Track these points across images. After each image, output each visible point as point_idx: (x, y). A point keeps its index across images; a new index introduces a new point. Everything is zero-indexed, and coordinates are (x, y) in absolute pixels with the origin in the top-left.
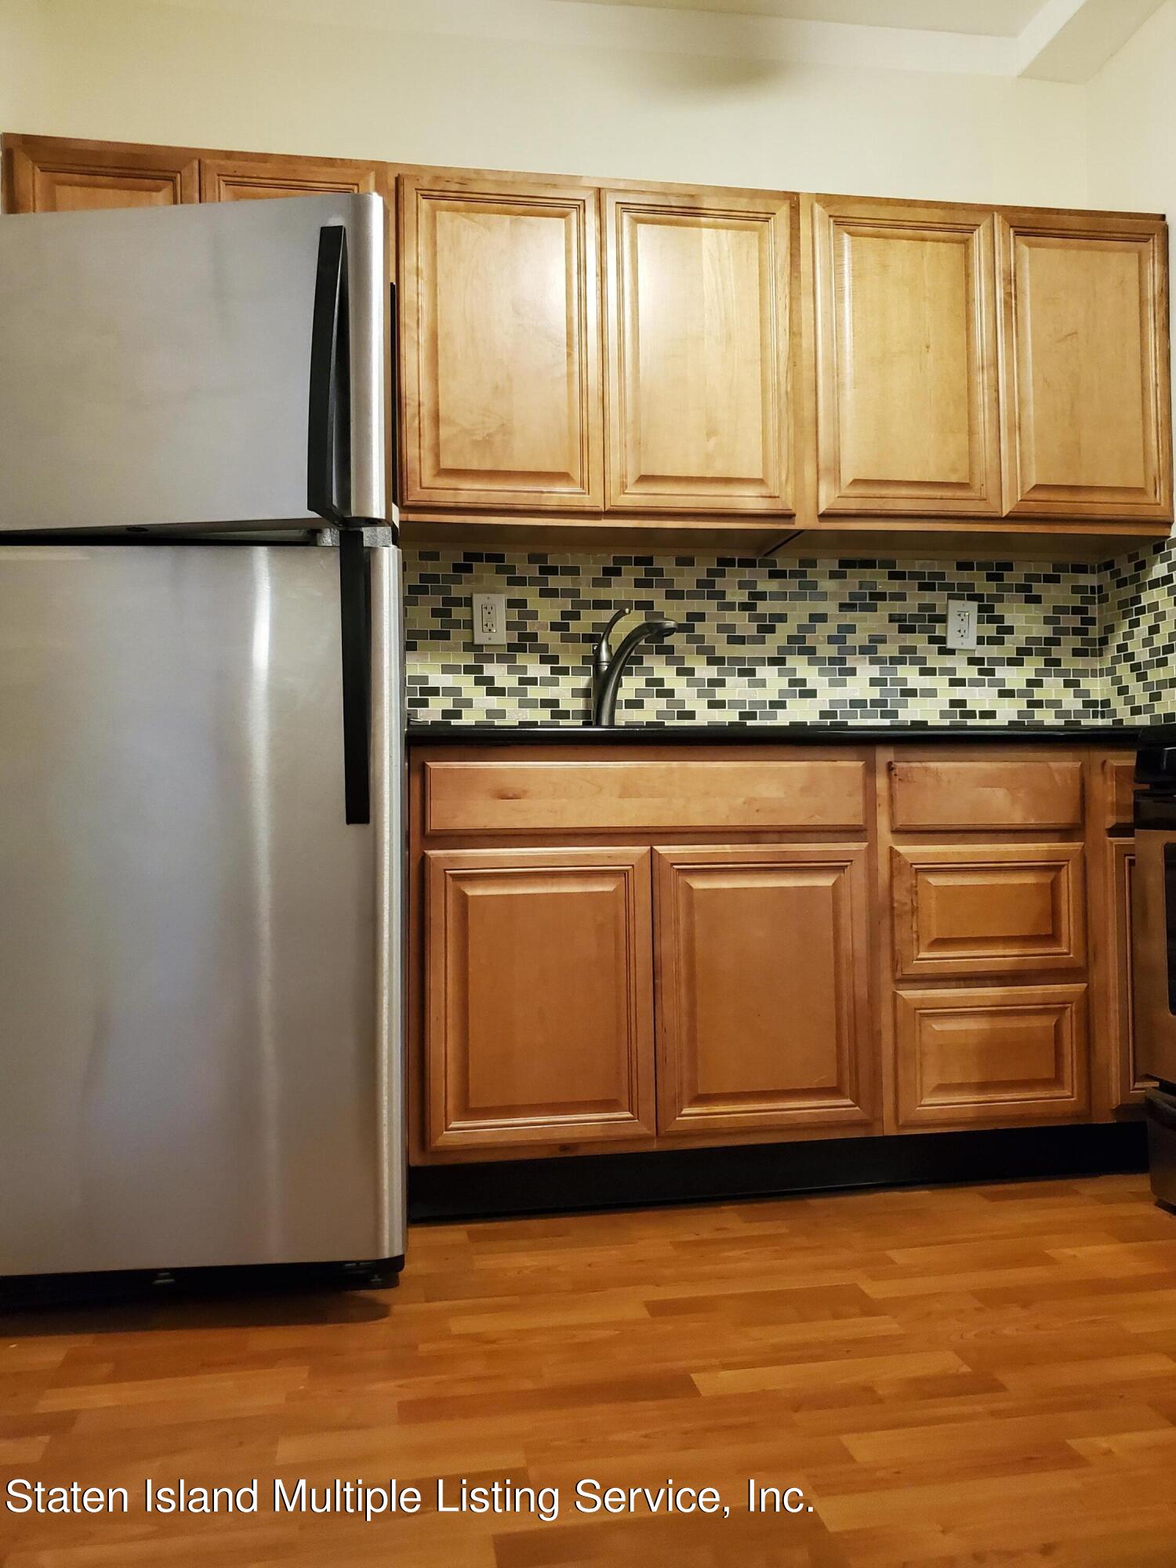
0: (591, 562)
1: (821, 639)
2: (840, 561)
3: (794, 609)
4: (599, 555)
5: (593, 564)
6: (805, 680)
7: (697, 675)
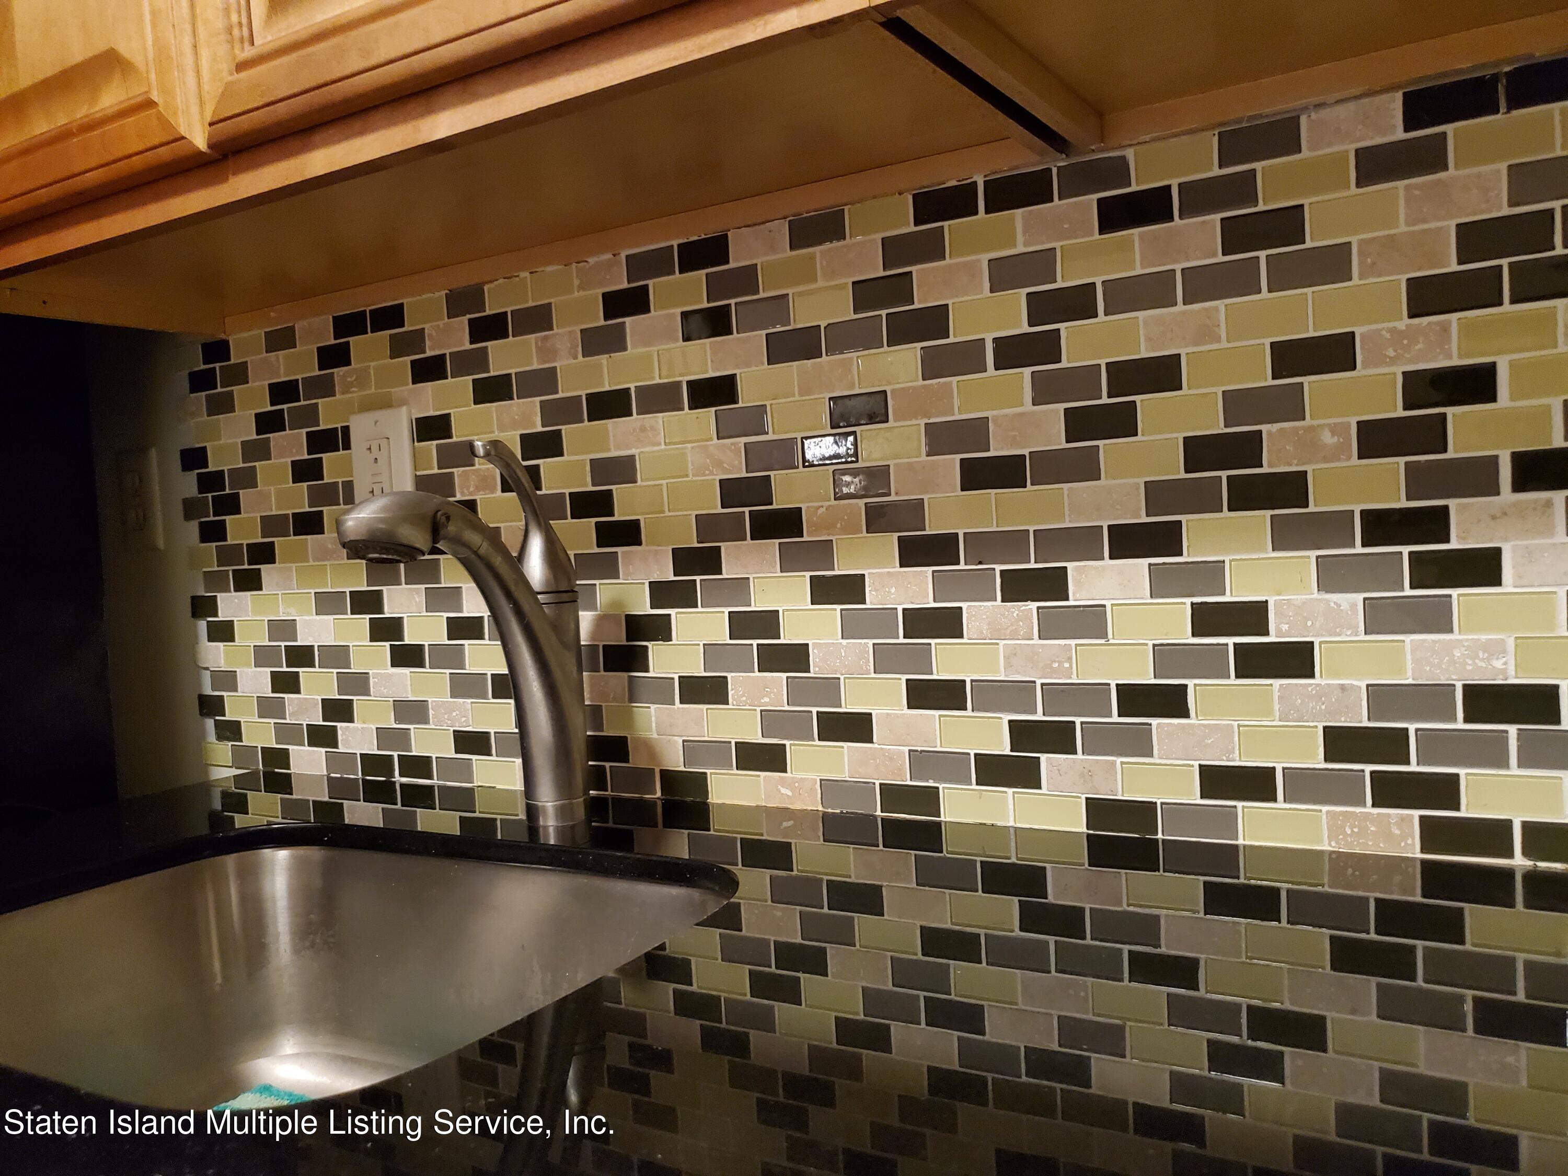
0: (576, 282)
1: (1328, 438)
2: (1410, 101)
3: (1207, 333)
4: (592, 260)
5: (581, 288)
6: (1262, 607)
7: (873, 599)
